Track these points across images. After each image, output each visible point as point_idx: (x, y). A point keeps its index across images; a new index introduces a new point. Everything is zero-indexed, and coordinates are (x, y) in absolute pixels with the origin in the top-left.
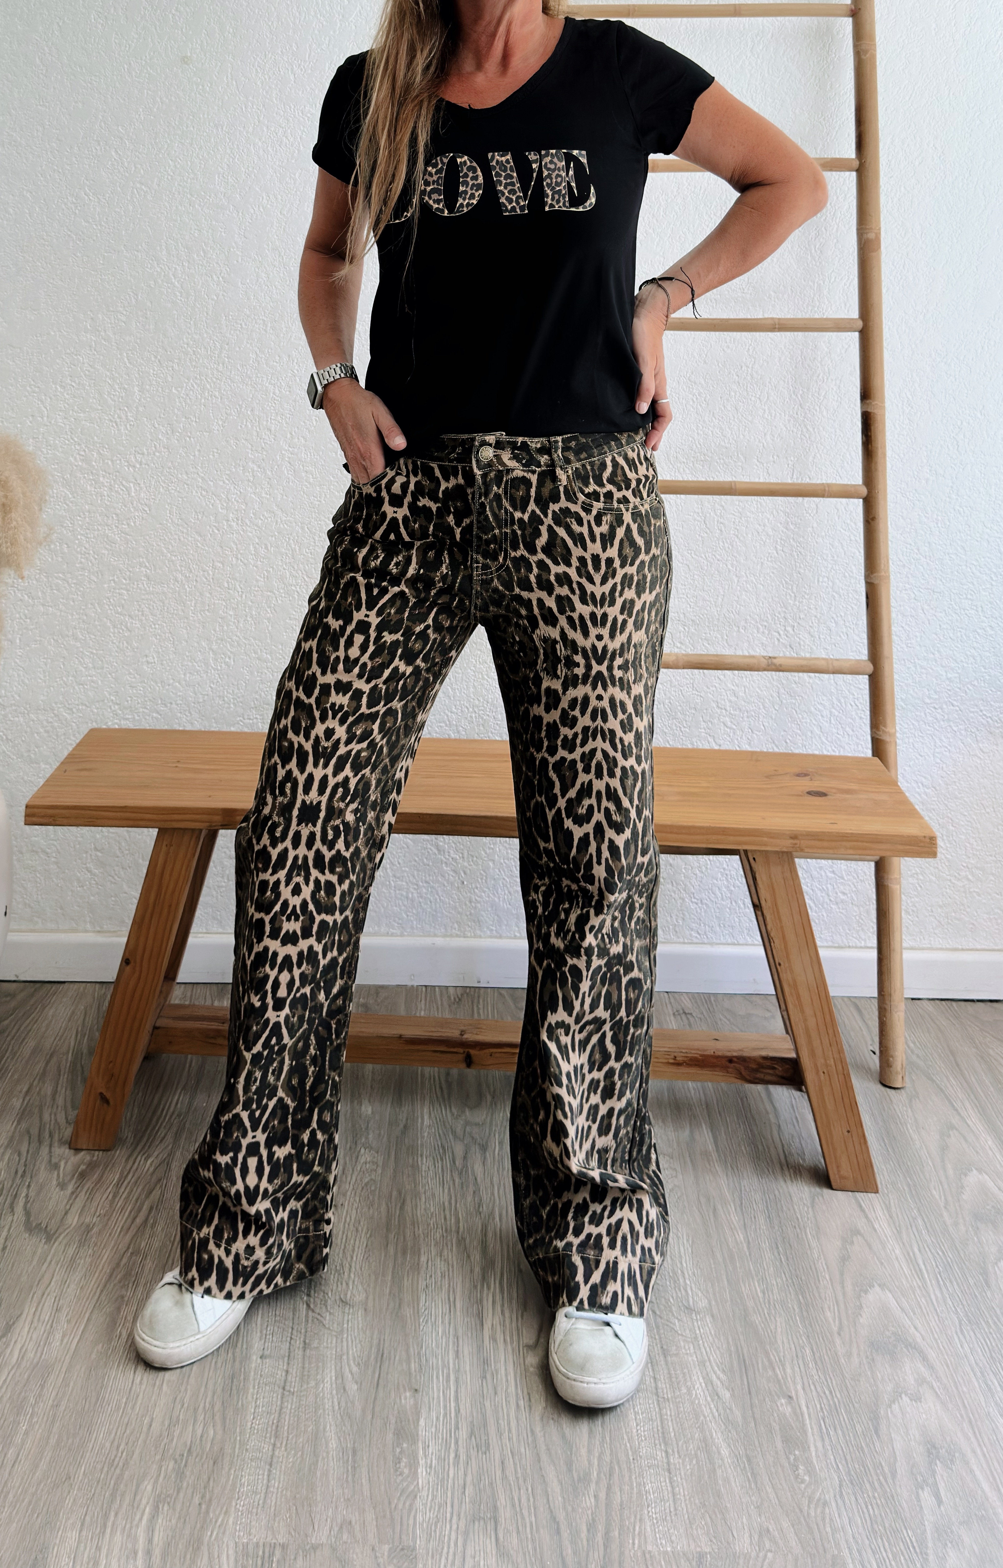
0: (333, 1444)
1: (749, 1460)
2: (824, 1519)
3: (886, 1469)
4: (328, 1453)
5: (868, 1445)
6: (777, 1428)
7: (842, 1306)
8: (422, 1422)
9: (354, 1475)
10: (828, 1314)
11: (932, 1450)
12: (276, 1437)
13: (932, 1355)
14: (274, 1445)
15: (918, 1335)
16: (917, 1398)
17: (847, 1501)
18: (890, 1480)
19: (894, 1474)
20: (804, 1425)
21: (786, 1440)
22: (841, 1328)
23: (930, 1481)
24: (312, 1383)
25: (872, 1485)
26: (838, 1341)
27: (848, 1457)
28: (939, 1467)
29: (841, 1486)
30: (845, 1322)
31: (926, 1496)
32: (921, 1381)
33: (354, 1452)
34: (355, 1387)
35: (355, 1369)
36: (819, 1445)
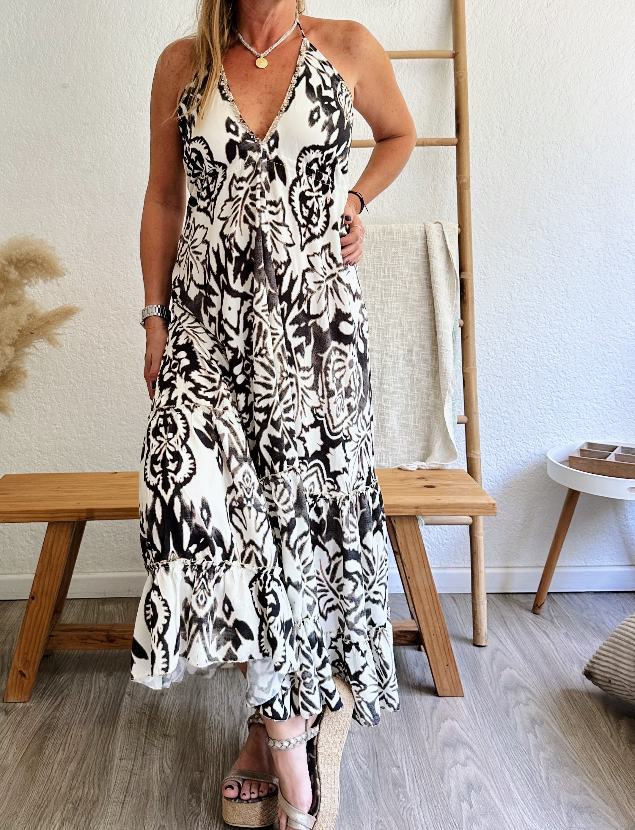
0: (156, 794)
1: (374, 793)
2: (410, 816)
3: (445, 794)
4: (153, 798)
5: (437, 785)
6: (390, 780)
7: (430, 728)
8: (204, 784)
9: (167, 807)
10: (422, 732)
11: (470, 786)
12: (127, 792)
13: (475, 747)
14: (125, 796)
15: (468, 739)
16: (464, 765)
17: (423, 808)
18: (447, 799)
19: (449, 797)
20: (404, 777)
21: (394, 785)
22: (429, 737)
23: (468, 798)
24: (147, 770)
25: (437, 801)
26: (426, 743)
27: (426, 791)
28: (473, 793)
29: (421, 801)
30: (431, 735)
31: (465, 805)
32: (468, 758)
33: (167, 797)
34: (169, 771)
35: (169, 763)
36: (412, 786)
